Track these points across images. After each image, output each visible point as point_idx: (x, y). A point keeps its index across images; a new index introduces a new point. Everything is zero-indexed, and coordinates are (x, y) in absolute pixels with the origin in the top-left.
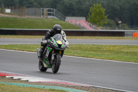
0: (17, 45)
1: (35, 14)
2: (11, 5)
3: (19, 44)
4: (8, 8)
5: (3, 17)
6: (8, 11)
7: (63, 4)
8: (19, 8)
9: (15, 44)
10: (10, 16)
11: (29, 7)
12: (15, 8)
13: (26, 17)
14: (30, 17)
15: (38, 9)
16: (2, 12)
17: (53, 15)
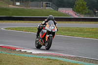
0: (24, 28)
1: (37, 6)
4: (18, 2)
5: (14, 8)
6: (18, 4)
8: (26, 1)
12: (23, 2)
13: (31, 8)
14: (33, 8)
15: (39, 2)
16: (14, 5)
17: (50, 7)
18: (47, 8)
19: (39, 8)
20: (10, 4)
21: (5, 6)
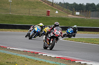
0: (84, 39)
1: (98, 16)
2: (80, 10)
3: (85, 38)
4: (78, 12)
8: (86, 11)
9: (83, 37)
10: (79, 17)
11: (93, 11)
12: (83, 12)
13: (91, 18)
14: (94, 18)
16: (73, 14)
20: (69, 14)
21: (64, 15)
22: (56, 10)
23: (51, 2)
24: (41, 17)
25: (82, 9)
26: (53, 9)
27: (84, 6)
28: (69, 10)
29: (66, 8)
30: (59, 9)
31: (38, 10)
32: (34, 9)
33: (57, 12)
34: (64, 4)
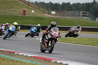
1: (73, 15)
2: (56, 9)
4: (54, 11)
5: (49, 18)
6: (53, 13)
7: (94, 8)
8: (62, 11)
11: (69, 10)
12: (59, 11)
13: (67, 17)
14: (70, 17)
15: (75, 12)
16: (49, 13)
17: (87, 16)
18: (84, 18)
19: (76, 18)
20: (45, 13)
21: (40, 15)
22: (32, 9)
23: (27, 2)
24: (17, 17)
25: (58, 9)
26: (29, 8)
27: (60, 5)
28: (45, 10)
29: (42, 7)
30: (35, 8)
31: (14, 9)
32: (11, 8)
33: (33, 11)
34: (40, 3)
